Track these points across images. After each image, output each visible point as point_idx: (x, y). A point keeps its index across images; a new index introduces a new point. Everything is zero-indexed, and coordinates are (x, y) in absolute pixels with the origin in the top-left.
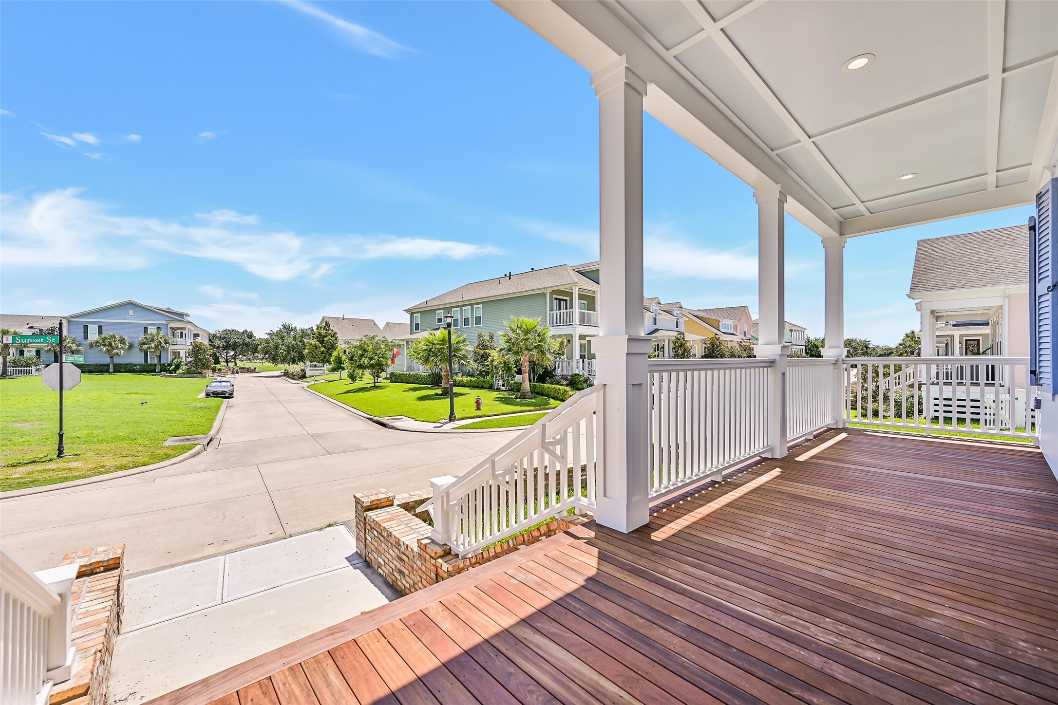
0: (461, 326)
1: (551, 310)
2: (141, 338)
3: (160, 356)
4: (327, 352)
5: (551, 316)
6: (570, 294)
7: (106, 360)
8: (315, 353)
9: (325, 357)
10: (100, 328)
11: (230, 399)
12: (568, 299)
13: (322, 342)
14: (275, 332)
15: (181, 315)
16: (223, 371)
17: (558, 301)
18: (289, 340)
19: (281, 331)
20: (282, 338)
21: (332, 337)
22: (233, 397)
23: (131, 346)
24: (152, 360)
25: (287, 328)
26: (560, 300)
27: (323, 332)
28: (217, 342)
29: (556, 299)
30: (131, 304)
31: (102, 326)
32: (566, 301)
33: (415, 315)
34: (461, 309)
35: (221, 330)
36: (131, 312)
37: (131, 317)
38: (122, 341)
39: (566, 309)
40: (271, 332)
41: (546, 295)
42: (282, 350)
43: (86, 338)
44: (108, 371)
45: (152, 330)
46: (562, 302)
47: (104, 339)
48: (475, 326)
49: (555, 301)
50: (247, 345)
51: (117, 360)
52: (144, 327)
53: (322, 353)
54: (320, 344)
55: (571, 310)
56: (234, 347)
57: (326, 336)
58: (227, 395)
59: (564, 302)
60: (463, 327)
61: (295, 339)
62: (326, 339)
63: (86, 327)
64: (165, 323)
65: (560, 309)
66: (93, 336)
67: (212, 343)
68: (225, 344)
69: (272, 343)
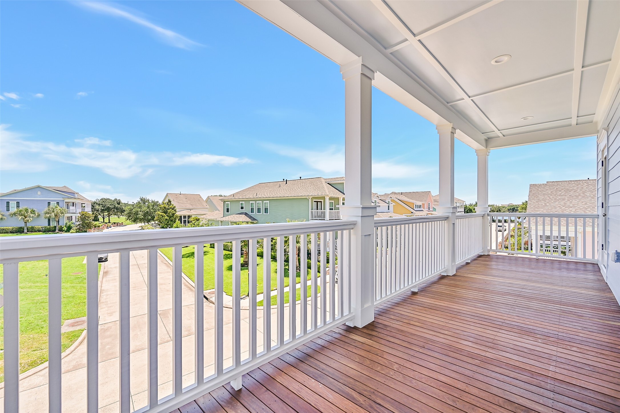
0: (256, 213)
1: (312, 209)
2: (46, 209)
3: (59, 221)
4: (169, 219)
5: (312, 212)
6: (324, 198)
7: (22, 225)
8: (162, 220)
9: (168, 222)
10: (18, 203)
11: (106, 262)
12: (322, 201)
13: (165, 212)
14: (135, 203)
15: (73, 193)
16: (101, 227)
17: (316, 203)
18: (145, 209)
19: (139, 202)
20: (140, 207)
21: (173, 209)
22: (107, 261)
23: (39, 215)
24: (53, 224)
25: (144, 201)
26: (317, 202)
27: (167, 207)
28: (97, 207)
29: (315, 201)
30: (39, 187)
31: (19, 202)
32: (321, 202)
33: (226, 203)
34: (256, 203)
35: (99, 199)
36: (39, 193)
37: (39, 196)
38: (33, 212)
39: (321, 210)
40: (133, 204)
41: (309, 200)
42: (141, 215)
43: (8, 210)
44: (23, 232)
45: (53, 204)
46: (319, 203)
47: (20, 211)
48: (264, 214)
49: (314, 203)
50: (117, 209)
51: (29, 225)
52: (48, 202)
53: (166, 220)
54: (165, 214)
55: (324, 211)
56: (108, 209)
57: (169, 209)
58: (103, 260)
59: (320, 203)
60: (257, 213)
61: (148, 207)
62: (169, 211)
63: (8, 203)
64: (63, 199)
65: (317, 209)
66: (13, 209)
67: (94, 207)
68: (102, 208)
69: (134, 210)
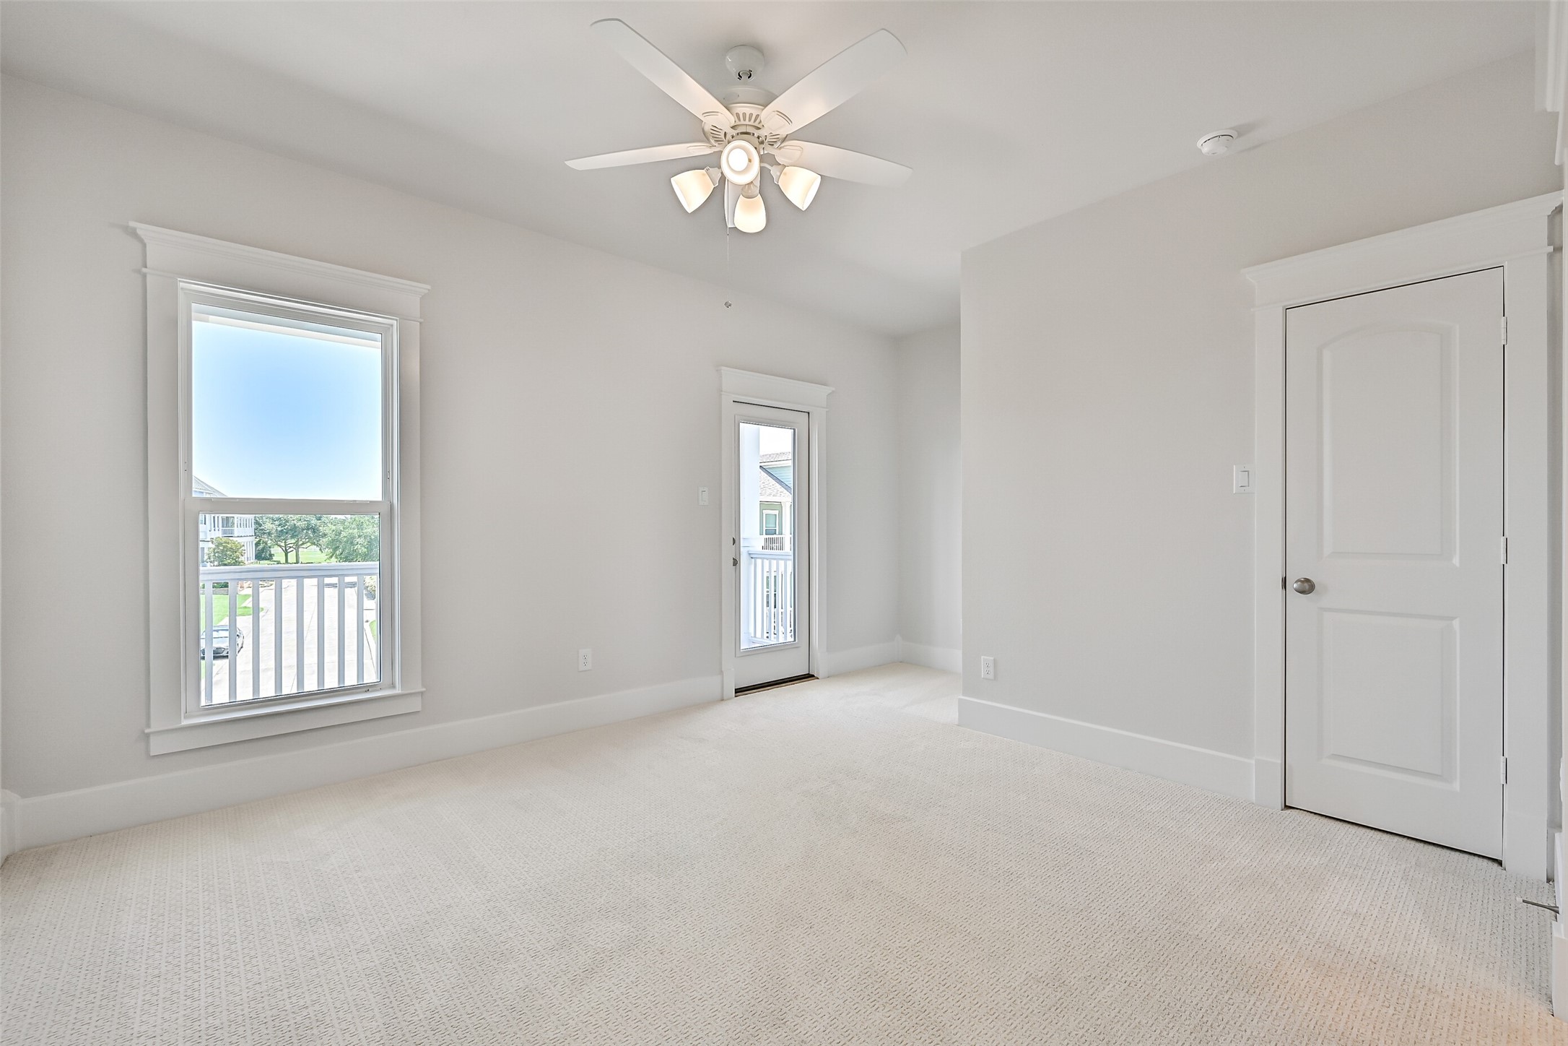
67: (260, 525)
68: (279, 529)
69: (344, 534)
